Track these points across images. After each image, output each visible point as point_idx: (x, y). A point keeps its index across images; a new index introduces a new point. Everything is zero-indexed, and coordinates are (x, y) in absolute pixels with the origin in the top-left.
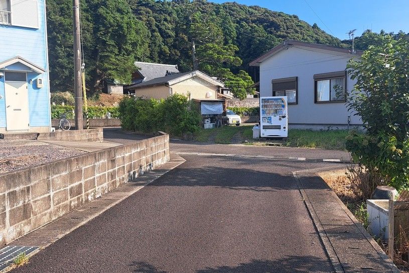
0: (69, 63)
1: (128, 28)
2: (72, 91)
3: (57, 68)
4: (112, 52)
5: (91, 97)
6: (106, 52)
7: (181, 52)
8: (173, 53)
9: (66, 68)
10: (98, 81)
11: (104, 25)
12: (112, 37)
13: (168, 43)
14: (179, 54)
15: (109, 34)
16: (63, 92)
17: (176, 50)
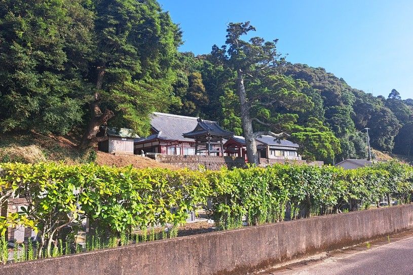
0: (39, 85)
1: (161, 24)
2: (43, 146)
3: (13, 92)
4: (129, 68)
5: (81, 156)
6: (119, 67)
7: (197, 105)
8: (187, 105)
9: (33, 95)
10: (96, 128)
11: (118, 16)
12: (131, 39)
13: (180, 93)
14: (194, 107)
15: (127, 33)
16: (24, 145)
17: (191, 103)
